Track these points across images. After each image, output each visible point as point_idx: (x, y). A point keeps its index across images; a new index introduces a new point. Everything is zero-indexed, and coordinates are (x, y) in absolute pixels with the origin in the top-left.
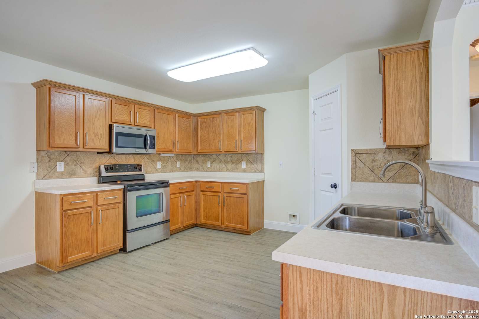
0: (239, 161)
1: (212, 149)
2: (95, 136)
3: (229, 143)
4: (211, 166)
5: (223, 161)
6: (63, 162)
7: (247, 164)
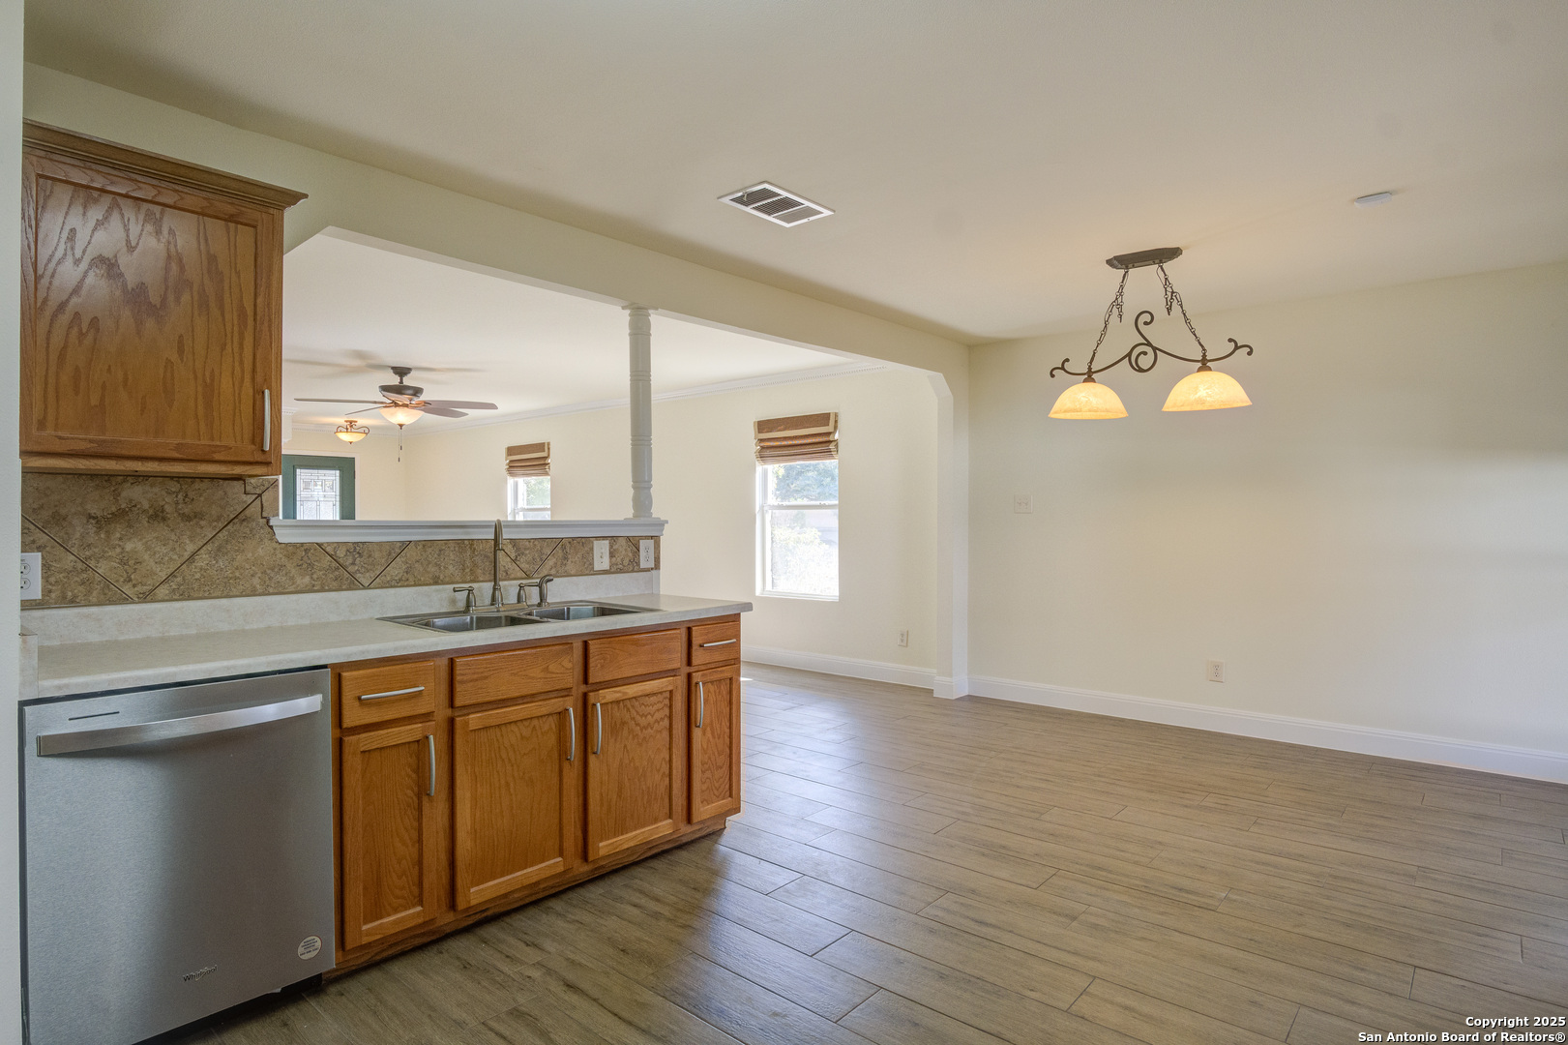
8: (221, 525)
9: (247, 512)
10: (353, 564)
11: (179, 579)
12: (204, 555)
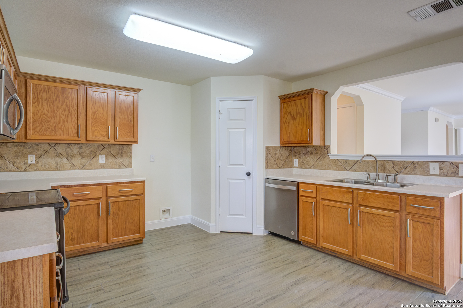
0: (95, 155)
1: (62, 135)
3: (96, 130)
4: (37, 163)
5: (64, 154)
7: (107, 158)
8: (321, 155)
9: (325, 153)
10: (345, 165)
11: (314, 165)
12: (318, 161)
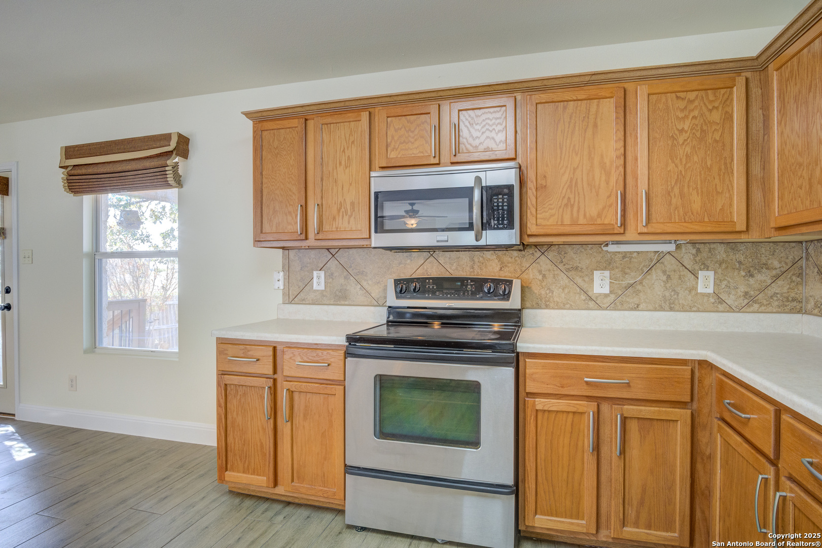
2: (339, 211)
6: (323, 272)
